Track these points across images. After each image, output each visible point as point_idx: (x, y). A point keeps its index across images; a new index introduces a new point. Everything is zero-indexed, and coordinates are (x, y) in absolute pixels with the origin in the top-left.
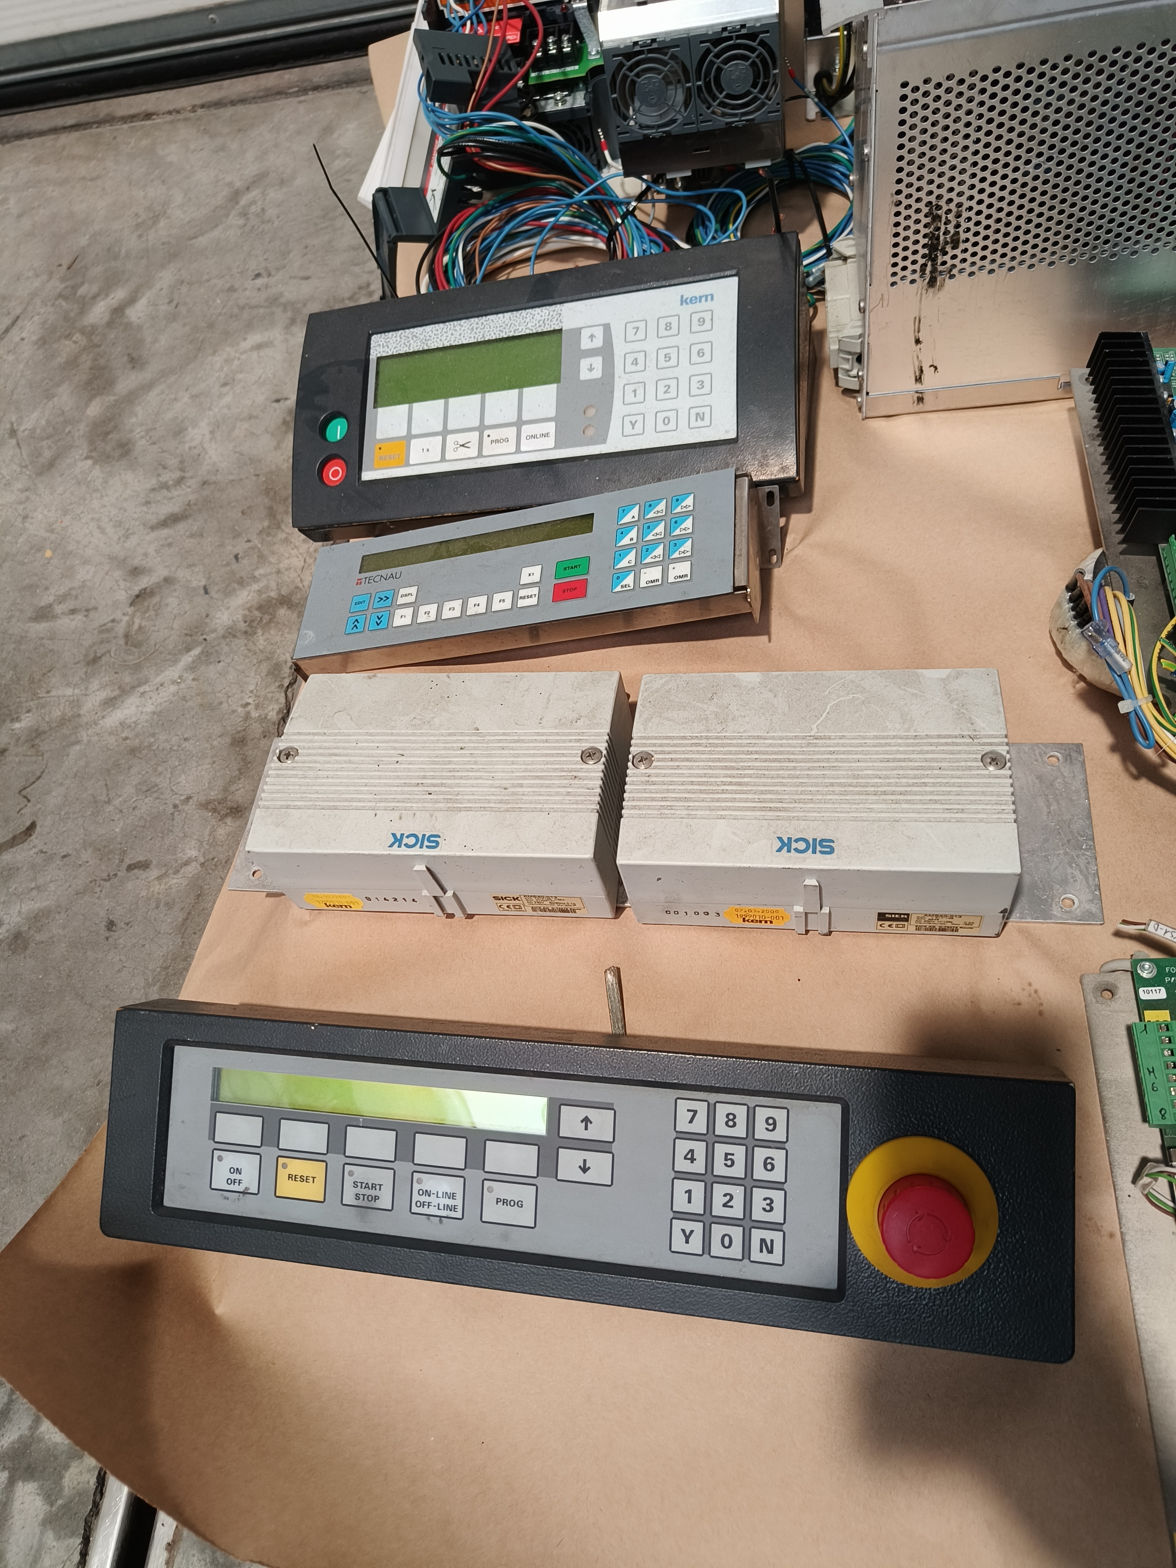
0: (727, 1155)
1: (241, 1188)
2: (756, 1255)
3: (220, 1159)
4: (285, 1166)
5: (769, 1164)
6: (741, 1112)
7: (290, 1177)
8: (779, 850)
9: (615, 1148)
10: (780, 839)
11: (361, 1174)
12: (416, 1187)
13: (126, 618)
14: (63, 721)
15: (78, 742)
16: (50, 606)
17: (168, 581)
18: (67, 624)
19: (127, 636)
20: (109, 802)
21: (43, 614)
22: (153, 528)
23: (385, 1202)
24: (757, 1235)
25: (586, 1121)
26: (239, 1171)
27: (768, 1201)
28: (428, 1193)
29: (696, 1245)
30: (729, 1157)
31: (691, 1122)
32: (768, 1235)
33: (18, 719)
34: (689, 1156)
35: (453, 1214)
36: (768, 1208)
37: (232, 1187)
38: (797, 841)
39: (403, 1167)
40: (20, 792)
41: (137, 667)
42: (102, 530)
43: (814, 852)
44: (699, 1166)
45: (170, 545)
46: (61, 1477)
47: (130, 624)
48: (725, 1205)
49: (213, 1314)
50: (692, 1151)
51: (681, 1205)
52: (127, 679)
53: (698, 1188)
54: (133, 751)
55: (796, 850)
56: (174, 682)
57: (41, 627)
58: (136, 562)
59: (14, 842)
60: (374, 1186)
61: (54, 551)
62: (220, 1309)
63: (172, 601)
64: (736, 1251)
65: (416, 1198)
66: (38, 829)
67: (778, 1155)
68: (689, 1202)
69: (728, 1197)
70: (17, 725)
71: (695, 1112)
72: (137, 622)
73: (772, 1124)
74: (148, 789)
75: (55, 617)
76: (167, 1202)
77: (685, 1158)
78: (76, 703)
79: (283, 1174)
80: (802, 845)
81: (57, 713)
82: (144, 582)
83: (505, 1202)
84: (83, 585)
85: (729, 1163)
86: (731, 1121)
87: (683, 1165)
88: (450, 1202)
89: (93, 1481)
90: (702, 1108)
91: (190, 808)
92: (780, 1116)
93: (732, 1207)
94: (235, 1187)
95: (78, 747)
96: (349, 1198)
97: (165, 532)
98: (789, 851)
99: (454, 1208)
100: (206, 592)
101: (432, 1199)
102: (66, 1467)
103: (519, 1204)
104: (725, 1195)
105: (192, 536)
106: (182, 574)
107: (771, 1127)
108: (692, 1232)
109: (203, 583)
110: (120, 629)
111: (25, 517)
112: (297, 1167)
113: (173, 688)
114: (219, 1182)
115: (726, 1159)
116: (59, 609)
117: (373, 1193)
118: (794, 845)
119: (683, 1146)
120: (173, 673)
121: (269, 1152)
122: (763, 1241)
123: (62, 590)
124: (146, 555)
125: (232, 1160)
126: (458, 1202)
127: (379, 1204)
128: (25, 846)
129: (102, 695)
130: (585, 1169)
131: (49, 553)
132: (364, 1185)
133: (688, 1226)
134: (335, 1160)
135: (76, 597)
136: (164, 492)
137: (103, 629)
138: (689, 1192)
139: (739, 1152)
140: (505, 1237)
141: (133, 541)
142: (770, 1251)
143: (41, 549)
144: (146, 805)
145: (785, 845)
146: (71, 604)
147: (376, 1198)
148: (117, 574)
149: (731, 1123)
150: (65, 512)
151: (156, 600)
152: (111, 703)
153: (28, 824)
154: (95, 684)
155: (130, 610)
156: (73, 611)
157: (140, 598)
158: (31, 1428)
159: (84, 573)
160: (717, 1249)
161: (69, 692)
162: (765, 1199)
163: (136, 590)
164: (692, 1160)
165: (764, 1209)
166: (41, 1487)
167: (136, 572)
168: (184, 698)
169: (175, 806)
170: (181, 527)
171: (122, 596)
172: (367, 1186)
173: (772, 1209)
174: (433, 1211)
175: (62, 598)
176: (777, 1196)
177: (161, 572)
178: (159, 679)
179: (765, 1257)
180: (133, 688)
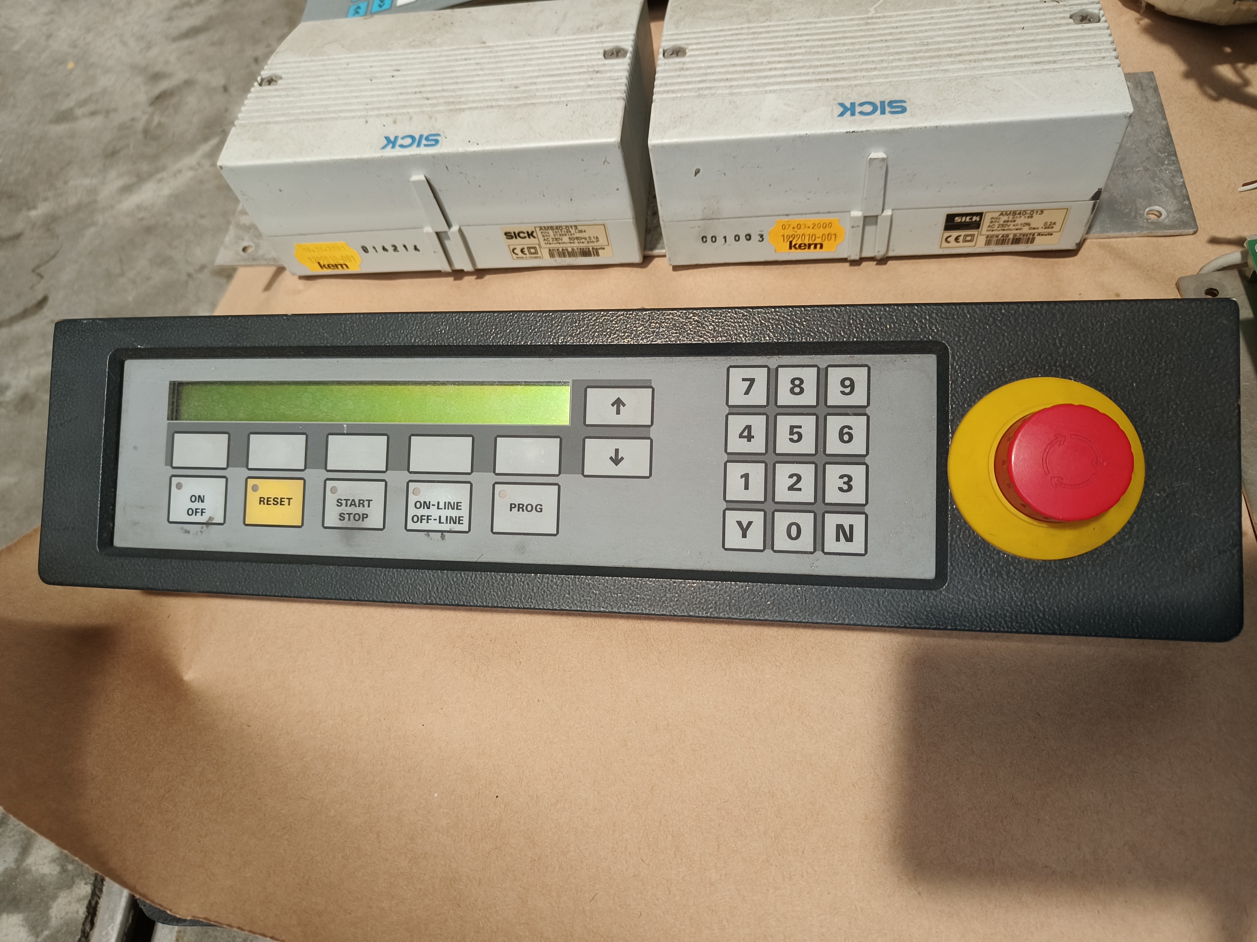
0: (792, 427)
1: (204, 519)
2: (831, 544)
3: (179, 486)
4: (255, 488)
5: (845, 435)
6: (809, 376)
7: (261, 500)
8: (842, 114)
9: (653, 433)
10: (842, 105)
11: (345, 489)
12: (412, 499)
13: (145, 118)
14: (79, 207)
15: (93, 224)
16: (71, 110)
17: (188, 83)
18: (86, 124)
19: (146, 132)
20: (122, 274)
21: (65, 117)
22: (175, 39)
23: (375, 521)
24: (832, 521)
25: (618, 403)
26: (201, 499)
27: (846, 479)
28: (427, 505)
29: (755, 538)
30: (795, 430)
31: (747, 393)
32: (846, 520)
33: (34, 207)
34: (746, 434)
35: (457, 527)
36: (845, 487)
37: (193, 519)
38: (861, 104)
39: (397, 478)
40: (34, 271)
41: (155, 157)
42: (125, 44)
43: (883, 112)
44: (758, 445)
45: (190, 53)
46: (48, 908)
47: (149, 122)
48: (791, 488)
49: (181, 680)
50: (749, 428)
51: (736, 492)
52: (145, 167)
53: (757, 471)
54: (149, 230)
55: (861, 113)
56: (191, 168)
57: (62, 128)
58: (157, 68)
59: (25, 314)
60: (361, 503)
61: (76, 63)
62: (189, 675)
63: (192, 100)
64: (806, 542)
65: (412, 511)
66: (50, 302)
67: (858, 423)
68: (747, 487)
69: (795, 478)
70: (33, 213)
71: (752, 381)
72: (156, 119)
73: (849, 385)
74: (162, 261)
75: (75, 119)
76: (119, 542)
77: (741, 436)
78: (93, 191)
79: (253, 498)
80: (868, 108)
81: (73, 201)
82: (164, 85)
83: (520, 507)
84: (105, 91)
85: (795, 437)
86: (797, 386)
87: (737, 445)
88: (454, 513)
89: (82, 911)
90: (760, 375)
91: (204, 276)
92: (859, 375)
93: (800, 490)
94: (198, 518)
95: (93, 230)
96: (332, 519)
97: (186, 43)
98: (853, 114)
99: (459, 520)
100: (225, 89)
101: (433, 512)
102: (54, 898)
103: (539, 508)
104: (791, 476)
105: (213, 44)
106: (203, 77)
107: (847, 390)
108: (750, 523)
109: (222, 82)
110: (140, 126)
111: (49, 36)
112: (270, 488)
113: (190, 174)
114: (179, 513)
115: (792, 433)
116: (79, 112)
117: (360, 510)
118: (858, 109)
119: (737, 423)
120: (191, 160)
121: (237, 474)
122: (840, 527)
123: (84, 96)
124: (167, 62)
125: (193, 486)
126: (464, 512)
127: (367, 523)
128: (37, 317)
129: (120, 183)
130: (616, 460)
131: (71, 65)
132: (349, 502)
133: (745, 517)
134: (315, 476)
135: (97, 101)
136: (187, 10)
137: (122, 127)
138: (746, 476)
139: (808, 424)
140: (522, 548)
141: (154, 52)
142: (849, 539)
143: (63, 62)
144: (160, 275)
145: (848, 110)
146: (91, 107)
147: (365, 516)
148: (139, 80)
149: (797, 390)
150: (89, 30)
151: (175, 100)
152: (127, 189)
153: (40, 297)
154: (112, 174)
155: (150, 110)
156: (93, 113)
157: (159, 99)
158: (17, 860)
159: (104, 81)
160: (781, 541)
161: (87, 182)
162: (841, 477)
163: (157, 90)
164: (750, 438)
165: (841, 489)
166: (26, 920)
167: (156, 77)
168: (201, 182)
169: (189, 275)
170: (203, 38)
171: (142, 97)
172: (353, 503)
173: (850, 488)
174: (433, 525)
175: (82, 103)
176: (857, 472)
177: (181, 76)
178: (178, 166)
179: (843, 546)
180: (150, 175)
